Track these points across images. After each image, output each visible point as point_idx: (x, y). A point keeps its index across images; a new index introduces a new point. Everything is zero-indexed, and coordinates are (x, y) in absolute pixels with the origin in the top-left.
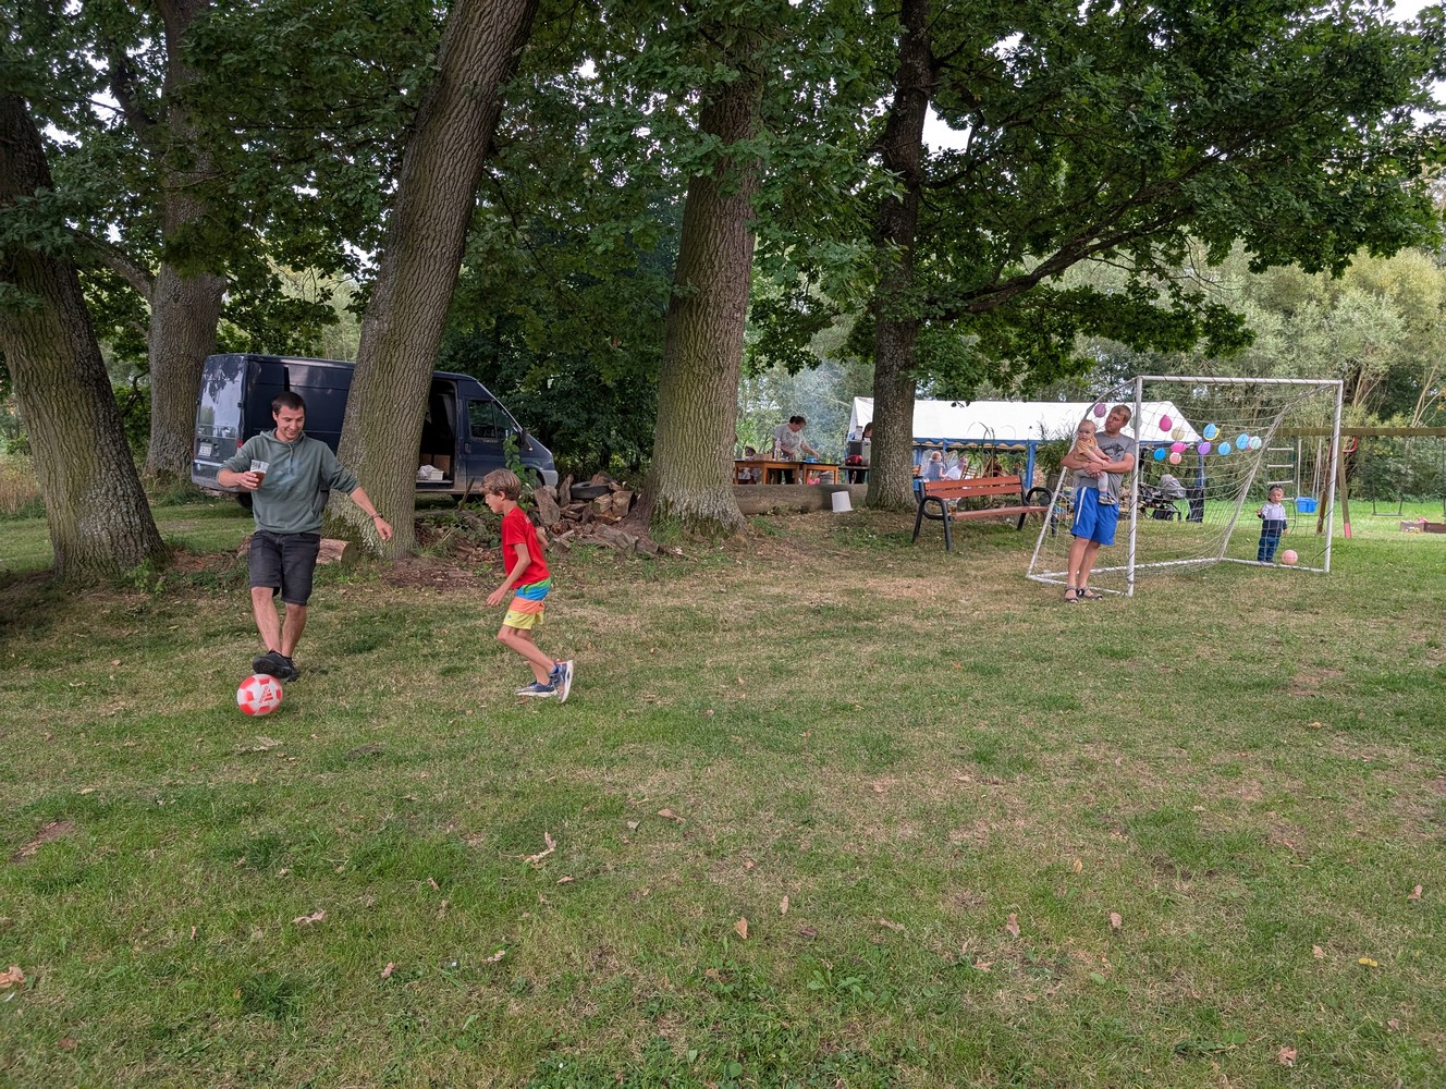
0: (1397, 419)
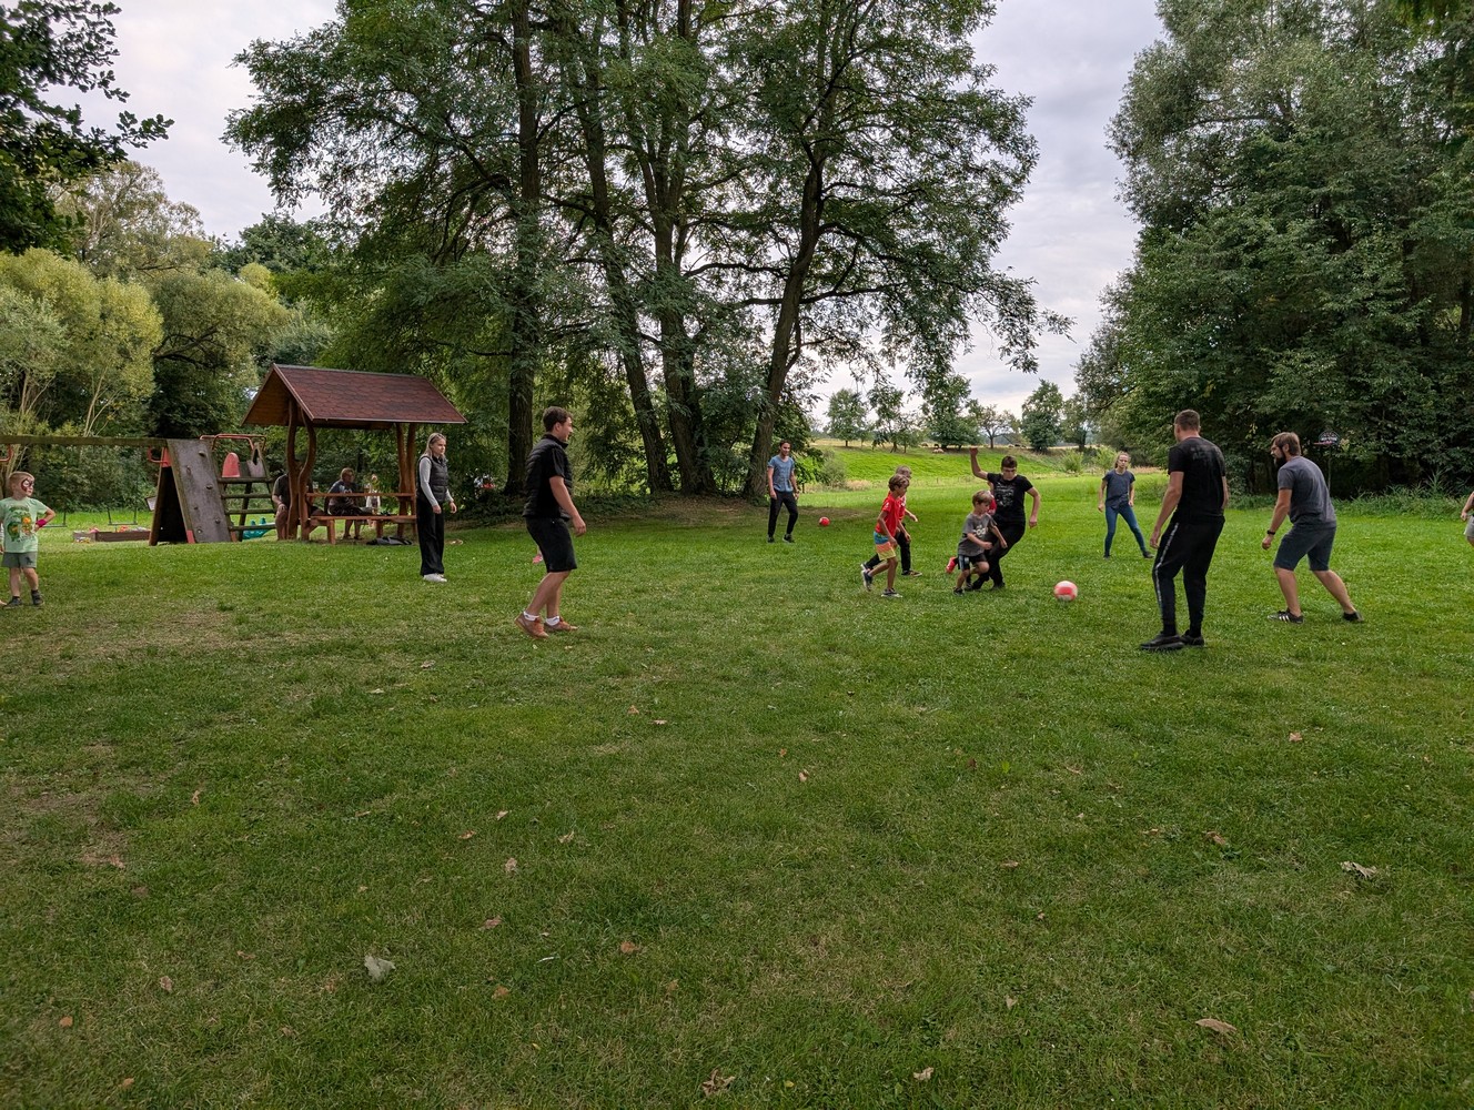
0: (68, 427)
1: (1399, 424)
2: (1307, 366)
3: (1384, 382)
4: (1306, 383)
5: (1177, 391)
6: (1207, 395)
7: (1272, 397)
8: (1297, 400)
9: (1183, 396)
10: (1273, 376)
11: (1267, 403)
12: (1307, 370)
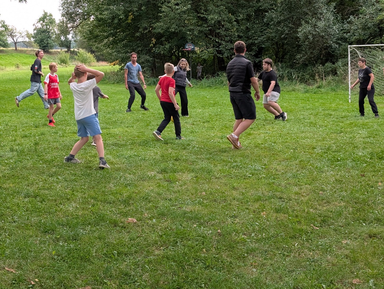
1: (222, 40)
2: (177, 7)
3: (213, 17)
4: (177, 16)
5: (113, 18)
6: (129, 21)
7: (162, 24)
8: (174, 26)
9: (116, 21)
10: (161, 12)
11: (159, 27)
12: (177, 9)
